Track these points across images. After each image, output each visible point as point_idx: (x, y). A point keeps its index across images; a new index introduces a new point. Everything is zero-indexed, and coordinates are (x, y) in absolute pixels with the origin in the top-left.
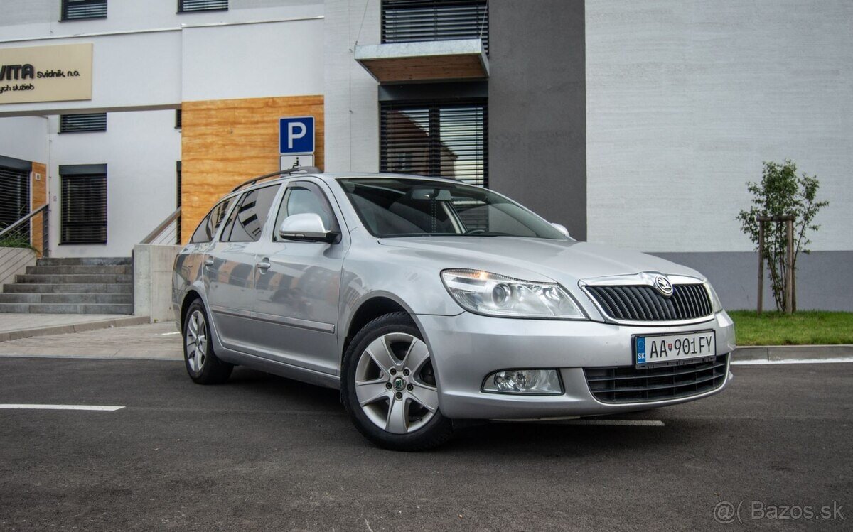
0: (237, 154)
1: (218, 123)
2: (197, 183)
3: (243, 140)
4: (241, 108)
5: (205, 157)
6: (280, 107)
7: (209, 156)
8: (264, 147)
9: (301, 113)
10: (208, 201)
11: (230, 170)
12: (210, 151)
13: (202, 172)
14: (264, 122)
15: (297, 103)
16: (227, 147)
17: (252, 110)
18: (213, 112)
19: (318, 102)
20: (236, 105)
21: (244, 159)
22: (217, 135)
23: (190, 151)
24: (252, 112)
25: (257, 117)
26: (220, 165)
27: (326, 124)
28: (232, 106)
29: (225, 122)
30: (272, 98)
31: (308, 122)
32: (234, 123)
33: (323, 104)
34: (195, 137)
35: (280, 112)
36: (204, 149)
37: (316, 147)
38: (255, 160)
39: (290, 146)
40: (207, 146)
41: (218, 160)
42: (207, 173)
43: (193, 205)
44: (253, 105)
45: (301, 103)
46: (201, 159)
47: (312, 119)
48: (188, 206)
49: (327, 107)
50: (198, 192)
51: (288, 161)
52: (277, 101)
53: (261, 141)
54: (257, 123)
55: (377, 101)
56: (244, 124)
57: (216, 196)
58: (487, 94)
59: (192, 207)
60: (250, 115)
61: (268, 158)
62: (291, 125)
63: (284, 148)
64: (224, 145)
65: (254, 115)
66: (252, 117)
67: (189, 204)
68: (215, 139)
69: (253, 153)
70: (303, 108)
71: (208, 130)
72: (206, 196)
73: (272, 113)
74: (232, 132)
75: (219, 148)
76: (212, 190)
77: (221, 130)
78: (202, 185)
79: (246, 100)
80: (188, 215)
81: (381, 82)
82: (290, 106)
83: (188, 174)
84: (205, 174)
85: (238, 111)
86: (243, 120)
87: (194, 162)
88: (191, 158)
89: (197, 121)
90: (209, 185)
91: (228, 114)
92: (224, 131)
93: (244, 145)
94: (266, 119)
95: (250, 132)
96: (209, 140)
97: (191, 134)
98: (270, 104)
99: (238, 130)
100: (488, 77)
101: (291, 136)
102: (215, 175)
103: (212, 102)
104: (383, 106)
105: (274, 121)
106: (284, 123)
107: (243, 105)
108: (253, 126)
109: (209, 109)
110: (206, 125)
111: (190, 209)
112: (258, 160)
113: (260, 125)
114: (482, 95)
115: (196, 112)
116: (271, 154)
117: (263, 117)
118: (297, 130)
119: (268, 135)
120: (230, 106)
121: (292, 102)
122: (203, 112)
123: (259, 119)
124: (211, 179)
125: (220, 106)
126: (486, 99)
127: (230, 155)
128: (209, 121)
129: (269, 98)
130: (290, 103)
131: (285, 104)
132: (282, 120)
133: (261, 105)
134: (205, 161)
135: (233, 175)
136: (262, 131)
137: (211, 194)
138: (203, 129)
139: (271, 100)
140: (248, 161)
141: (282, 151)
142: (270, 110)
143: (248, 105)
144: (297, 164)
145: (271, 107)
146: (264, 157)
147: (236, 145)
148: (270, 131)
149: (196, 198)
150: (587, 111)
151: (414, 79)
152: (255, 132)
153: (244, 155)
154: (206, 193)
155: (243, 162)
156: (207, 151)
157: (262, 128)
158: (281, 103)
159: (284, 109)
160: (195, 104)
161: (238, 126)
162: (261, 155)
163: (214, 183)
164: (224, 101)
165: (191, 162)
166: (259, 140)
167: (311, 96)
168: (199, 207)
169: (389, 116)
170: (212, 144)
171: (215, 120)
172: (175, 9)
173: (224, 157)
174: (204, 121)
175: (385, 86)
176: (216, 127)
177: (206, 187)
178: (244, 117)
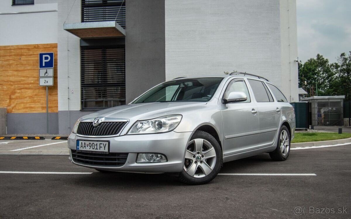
0: (22, 68)
1: (15, 55)
2: (6, 80)
3: (25, 62)
4: (24, 49)
5: (9, 69)
6: (40, 48)
7: (11, 69)
8: (34, 65)
9: (49, 51)
10: (11, 88)
11: (19, 75)
12: (11, 67)
13: (8, 76)
14: (34, 55)
15: (48, 47)
16: (18, 65)
17: (29, 49)
18: (12, 50)
19: (55, 46)
20: (22, 48)
21: (25, 70)
22: (14, 60)
23: (3, 67)
24: (29, 51)
25: (31, 53)
26: (15, 73)
27: (58, 55)
28: (20, 48)
29: (17, 55)
30: (37, 45)
31: (51, 55)
32: (22, 55)
33: (57, 47)
34: (5, 61)
35: (41, 50)
36: (8, 66)
37: (54, 65)
38: (30, 71)
39: (44, 65)
40: (10, 65)
41: (14, 71)
42: (10, 76)
43: (4, 90)
44: (29, 48)
45: (49, 47)
46: (7, 70)
47: (52, 54)
48: (2, 90)
49: (59, 49)
50: (7, 84)
51: (43, 71)
52: (39, 46)
53: (32, 63)
54: (31, 55)
55: (79, 46)
56: (26, 55)
57: (14, 86)
58: (125, 43)
59: (3, 91)
60: (28, 52)
61: (36, 70)
62: (44, 56)
63: (41, 66)
64: (17, 64)
65: (30, 52)
66: (29, 53)
67: (3, 89)
68: (13, 62)
69: (29, 68)
70: (50, 49)
71: (11, 58)
72: (10, 86)
73: (37, 51)
74: (20, 59)
75: (15, 65)
76: (12, 83)
77: (16, 58)
78: (8, 81)
79: (26, 45)
80: (2, 94)
81: (81, 38)
82: (45, 48)
83: (2, 77)
84: (9, 77)
85: (23, 50)
86: (25, 54)
87: (4, 71)
88: (3, 70)
89: (6, 54)
90: (11, 81)
91: (19, 51)
92: (17, 59)
93: (25, 65)
94: (35, 53)
95: (28, 59)
96: (11, 62)
97: (3, 60)
98: (36, 47)
99: (23, 58)
100: (124, 36)
101: (44, 61)
102: (13, 77)
103: (12, 46)
104: (82, 48)
105: (38, 54)
106: (41, 55)
107: (25, 48)
108: (29, 56)
109: (11, 49)
110: (10, 56)
111: (3, 92)
112: (32, 71)
113: (32, 56)
114: (123, 44)
115: (6, 50)
116: (37, 68)
117: (33, 52)
118: (46, 58)
119: (36, 60)
120: (19, 48)
121: (46, 46)
122: (8, 50)
123: (32, 53)
124: (11, 79)
125: (16, 48)
126: (124, 45)
127: (19, 69)
128: (11, 54)
129: (36, 45)
130: (45, 47)
131: (42, 47)
132: (40, 54)
133: (33, 48)
134: (9, 71)
135: (21, 77)
136: (33, 59)
137: (12, 85)
138: (8, 58)
139: (37, 46)
140: (27, 71)
141: (40, 67)
142: (36, 49)
143: (27, 47)
144: (47, 72)
145: (37, 48)
146: (34, 70)
147: (22, 64)
148: (36, 58)
149: (5, 87)
150: (166, 51)
151: (94, 37)
152: (30, 59)
153: (26, 69)
154: (9, 85)
155: (25, 71)
156: (10, 67)
157: (33, 57)
158: (41, 47)
159: (42, 49)
160: (5, 47)
161: (23, 56)
162: (33, 69)
163: (13, 80)
164: (17, 46)
165: (3, 72)
166: (32, 62)
167: (53, 44)
168: (7, 91)
169: (85, 52)
170: (12, 64)
171: (13, 54)
172: (11, 3)
173: (17, 69)
174: (8, 54)
175: (83, 40)
176: (14, 57)
177: (9, 82)
178: (25, 53)
